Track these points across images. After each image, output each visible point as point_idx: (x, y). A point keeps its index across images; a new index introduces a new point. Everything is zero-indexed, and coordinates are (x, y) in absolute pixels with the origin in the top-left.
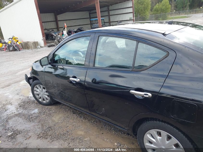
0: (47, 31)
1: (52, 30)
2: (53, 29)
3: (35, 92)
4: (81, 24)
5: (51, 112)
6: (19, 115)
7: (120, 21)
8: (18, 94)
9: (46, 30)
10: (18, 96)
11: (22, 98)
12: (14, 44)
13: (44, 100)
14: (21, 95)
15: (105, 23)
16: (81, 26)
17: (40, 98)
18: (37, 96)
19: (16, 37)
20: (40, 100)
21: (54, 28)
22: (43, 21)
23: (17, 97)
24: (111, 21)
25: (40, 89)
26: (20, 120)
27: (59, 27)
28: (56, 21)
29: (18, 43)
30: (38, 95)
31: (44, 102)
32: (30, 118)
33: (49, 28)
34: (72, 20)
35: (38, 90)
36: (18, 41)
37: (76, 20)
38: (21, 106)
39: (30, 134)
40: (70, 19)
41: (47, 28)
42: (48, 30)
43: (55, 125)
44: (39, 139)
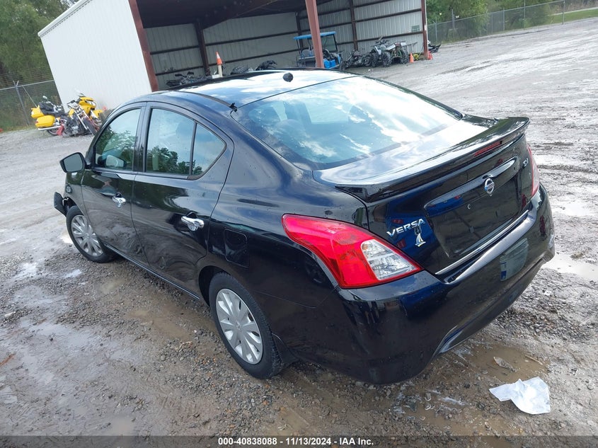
0: (176, 75)
1: (189, 73)
2: (191, 71)
3: (75, 232)
4: (271, 52)
5: (103, 275)
6: (38, 282)
7: (383, 38)
8: (51, 240)
9: (172, 74)
10: (52, 243)
11: (56, 247)
12: (81, 117)
13: (93, 250)
14: (58, 243)
15: (339, 44)
16: (269, 58)
17: (86, 245)
18: (80, 242)
19: (88, 97)
20: (87, 250)
21: (194, 65)
22: (154, 50)
23: (49, 246)
24: (360, 38)
25: (82, 226)
26: (38, 290)
27: (209, 63)
28: (201, 46)
29: (94, 115)
30: (82, 238)
31: (95, 254)
32: (56, 287)
33: (180, 68)
34: (245, 42)
35: (80, 228)
36: (93, 109)
37: (257, 40)
38: (47, 265)
39: (45, 315)
40: (240, 38)
41: (175, 68)
42: (177, 73)
43: (99, 300)
44: (59, 324)
